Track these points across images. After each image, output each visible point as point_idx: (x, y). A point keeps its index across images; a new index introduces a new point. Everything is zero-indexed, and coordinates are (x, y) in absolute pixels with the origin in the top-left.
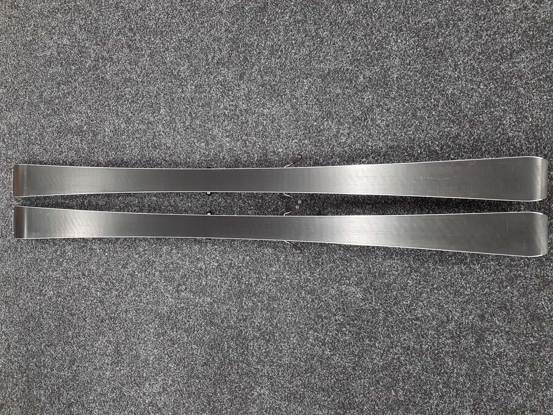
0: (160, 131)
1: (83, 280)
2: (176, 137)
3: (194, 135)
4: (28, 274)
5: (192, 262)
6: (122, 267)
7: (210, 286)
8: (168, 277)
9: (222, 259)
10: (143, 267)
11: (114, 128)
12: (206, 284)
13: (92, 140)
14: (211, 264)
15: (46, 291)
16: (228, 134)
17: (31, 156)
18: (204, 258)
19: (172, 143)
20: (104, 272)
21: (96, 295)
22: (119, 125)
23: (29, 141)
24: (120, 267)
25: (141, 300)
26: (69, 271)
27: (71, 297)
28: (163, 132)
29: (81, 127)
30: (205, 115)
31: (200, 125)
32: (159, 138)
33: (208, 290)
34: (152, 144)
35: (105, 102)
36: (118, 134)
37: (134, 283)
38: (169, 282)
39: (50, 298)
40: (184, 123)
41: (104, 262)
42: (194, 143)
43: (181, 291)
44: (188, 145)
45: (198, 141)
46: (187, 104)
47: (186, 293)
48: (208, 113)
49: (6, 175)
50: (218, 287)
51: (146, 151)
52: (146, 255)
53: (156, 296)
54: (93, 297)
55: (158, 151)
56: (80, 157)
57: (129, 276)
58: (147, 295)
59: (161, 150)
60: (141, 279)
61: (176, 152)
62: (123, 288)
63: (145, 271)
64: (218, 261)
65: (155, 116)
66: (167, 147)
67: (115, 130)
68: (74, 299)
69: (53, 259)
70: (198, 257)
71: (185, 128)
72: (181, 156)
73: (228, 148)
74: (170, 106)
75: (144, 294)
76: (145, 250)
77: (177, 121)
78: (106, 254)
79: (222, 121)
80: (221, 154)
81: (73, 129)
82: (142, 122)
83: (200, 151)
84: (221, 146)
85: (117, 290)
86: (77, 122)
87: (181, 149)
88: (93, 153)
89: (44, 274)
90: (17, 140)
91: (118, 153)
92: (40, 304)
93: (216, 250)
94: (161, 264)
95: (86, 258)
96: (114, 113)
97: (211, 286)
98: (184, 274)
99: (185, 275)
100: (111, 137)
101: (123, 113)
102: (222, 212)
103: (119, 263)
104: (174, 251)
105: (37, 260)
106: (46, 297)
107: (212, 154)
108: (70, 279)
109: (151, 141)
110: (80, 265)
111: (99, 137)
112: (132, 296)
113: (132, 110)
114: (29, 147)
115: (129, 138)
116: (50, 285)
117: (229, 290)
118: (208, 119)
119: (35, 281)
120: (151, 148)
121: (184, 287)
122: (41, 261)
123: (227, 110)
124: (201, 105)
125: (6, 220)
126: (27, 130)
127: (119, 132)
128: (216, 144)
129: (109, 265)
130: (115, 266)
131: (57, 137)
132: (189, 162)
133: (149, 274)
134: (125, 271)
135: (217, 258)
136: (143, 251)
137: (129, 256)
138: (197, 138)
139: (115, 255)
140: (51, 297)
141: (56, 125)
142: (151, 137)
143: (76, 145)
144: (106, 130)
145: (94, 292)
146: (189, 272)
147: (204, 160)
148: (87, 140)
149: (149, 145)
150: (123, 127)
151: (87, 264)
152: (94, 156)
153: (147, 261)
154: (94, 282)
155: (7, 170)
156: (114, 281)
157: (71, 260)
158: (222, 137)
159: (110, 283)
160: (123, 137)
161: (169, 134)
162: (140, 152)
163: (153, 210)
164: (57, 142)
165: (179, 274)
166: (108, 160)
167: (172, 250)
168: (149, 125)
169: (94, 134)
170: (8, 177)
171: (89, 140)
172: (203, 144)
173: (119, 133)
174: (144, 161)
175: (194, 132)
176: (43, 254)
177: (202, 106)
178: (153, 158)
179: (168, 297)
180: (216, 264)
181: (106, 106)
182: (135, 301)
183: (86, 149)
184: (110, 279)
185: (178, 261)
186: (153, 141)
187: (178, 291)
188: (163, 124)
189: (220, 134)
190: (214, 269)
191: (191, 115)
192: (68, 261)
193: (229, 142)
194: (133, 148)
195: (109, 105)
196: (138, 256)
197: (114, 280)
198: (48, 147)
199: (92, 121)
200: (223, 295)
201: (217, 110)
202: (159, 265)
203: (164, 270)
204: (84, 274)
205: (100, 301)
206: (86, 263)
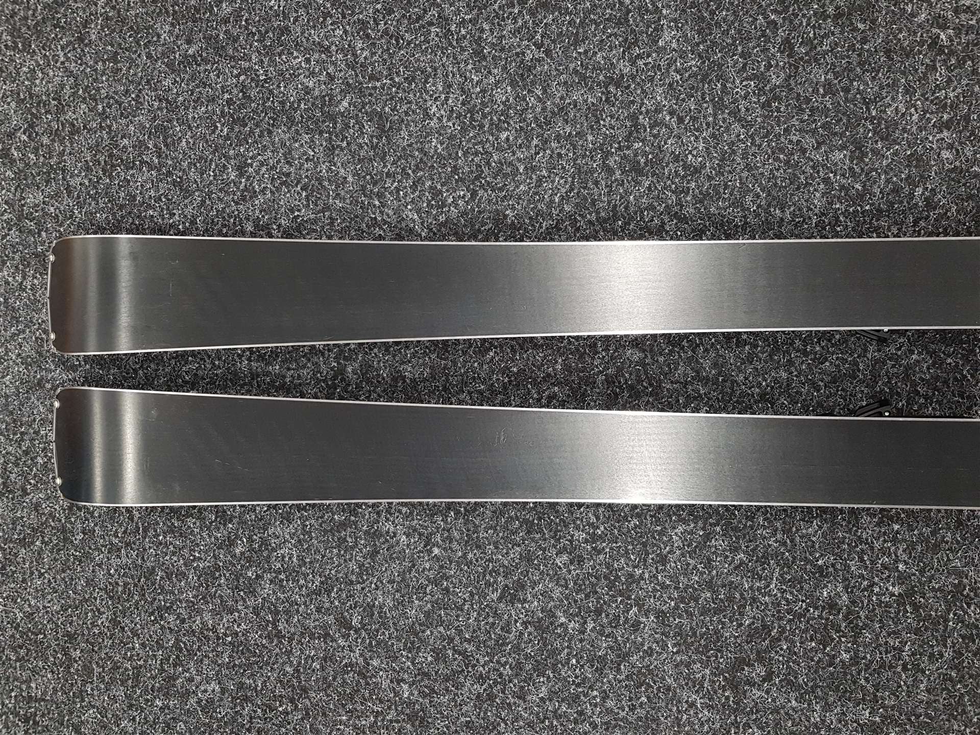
0: (658, 111)
1: (341, 642)
2: (727, 129)
3: (802, 121)
4: (114, 622)
5: (795, 582)
6: (500, 599)
7: (868, 667)
8: (695, 634)
9: (922, 571)
10: (587, 596)
11: (463, 104)
12: (855, 660)
13: (374, 147)
14: (876, 590)
15: (191, 680)
16: (946, 117)
17: (121, 207)
18: (847, 568)
19: (709, 153)
20: (427, 614)
21: (396, 694)
22: (483, 91)
23: (111, 156)
24: (495, 596)
25: (581, 713)
26: (287, 612)
27: (292, 701)
28: (672, 113)
29: (328, 100)
30: (852, 47)
31: (828, 85)
32: (655, 136)
33: (863, 682)
34: (625, 157)
35: (425, 11)
36: (482, 126)
37: (555, 652)
38: (697, 651)
39: (208, 706)
40: (761, 78)
41: (429, 580)
42: (804, 151)
43: (751, 683)
44: (777, 159)
45: (819, 144)
46: (775, 11)
47: (767, 692)
48: (864, 41)
49: (19, 278)
50: (905, 668)
51: (596, 183)
52: (602, 557)
53: (644, 699)
54: (381, 702)
55: (647, 184)
56: (327, 208)
57: (530, 629)
58: (604, 699)
59: (659, 177)
60: (581, 641)
61: (726, 187)
62: (507, 671)
63: (598, 612)
64: (902, 579)
65: (639, 56)
66: (686, 167)
67: (469, 111)
68: (307, 710)
69: (218, 569)
70: (820, 562)
71: (763, 99)
72: (749, 199)
73: (947, 166)
74: (703, 19)
75: (595, 693)
76: (594, 538)
77: (731, 73)
78: (436, 551)
79: (922, 69)
80: (919, 191)
81: (295, 110)
82: (583, 78)
83: (826, 181)
84: (916, 160)
85: (481, 679)
86: (311, 84)
87: (745, 174)
88: (380, 196)
89: (183, 621)
90: (62, 154)
91: (481, 193)
92: (168, 726)
93: (895, 540)
94: (664, 587)
95: (353, 565)
96: (463, 50)
97: (874, 666)
98: (758, 624)
99: (764, 626)
100: (452, 137)
101: (502, 50)
102: (922, 401)
103: (488, 584)
104: (719, 543)
105: (152, 571)
106: (193, 701)
107: (877, 191)
108: (291, 639)
109: (620, 148)
110: (329, 592)
111: (403, 137)
112: (542, 699)
113: (538, 37)
114: (111, 177)
115: (529, 139)
116: (206, 661)
117: (951, 679)
118: (860, 64)
119: (143, 645)
120: (618, 173)
121: (761, 670)
122: (169, 576)
123: (944, 27)
124: (831, 10)
125: (22, 433)
126: (103, 115)
127: (484, 116)
128: (896, 154)
129: (447, 590)
130: (472, 594)
131: (228, 138)
132: (782, 219)
133: (615, 622)
134: (516, 612)
135: (901, 567)
136: (586, 541)
137: (528, 558)
138: (814, 132)
139: (470, 556)
140: (210, 701)
141: (226, 96)
142: (621, 134)
143: (309, 165)
144: (434, 109)
145: (385, 684)
146: (780, 619)
147: (846, 213)
148: (354, 147)
149: (611, 162)
150: (500, 97)
151: (359, 587)
152: (383, 205)
153: (606, 578)
154: (388, 648)
155: (23, 259)
156: (470, 648)
157: (293, 573)
158: (920, 129)
159: (450, 652)
160: (504, 135)
161: (694, 119)
162: (572, 190)
163: (626, 394)
164: (228, 158)
165: (740, 625)
166: (442, 218)
167: (708, 537)
168: (612, 89)
169: (381, 128)
170: (28, 284)
171: (361, 147)
172: (838, 156)
173: (486, 123)
174: (590, 222)
175: (803, 110)
176: (174, 554)
177: (838, 16)
178: (626, 208)
179: (692, 705)
180: (896, 590)
181: (431, 24)
182: (558, 717)
183: (350, 179)
184: (451, 640)
185: (732, 578)
186: (628, 148)
187: (734, 685)
188: (670, 85)
189: (916, 117)
190: (888, 605)
191: (791, 48)
192: (282, 576)
193: (950, 147)
194: (545, 173)
195: (443, 20)
196: (565, 557)
197: (468, 641)
198: (192, 174)
199: (372, 78)
200: (924, 696)
201: (900, 30)
202: (655, 590)
203: (677, 607)
204: (344, 624)
205: (411, 718)
206: (352, 582)
